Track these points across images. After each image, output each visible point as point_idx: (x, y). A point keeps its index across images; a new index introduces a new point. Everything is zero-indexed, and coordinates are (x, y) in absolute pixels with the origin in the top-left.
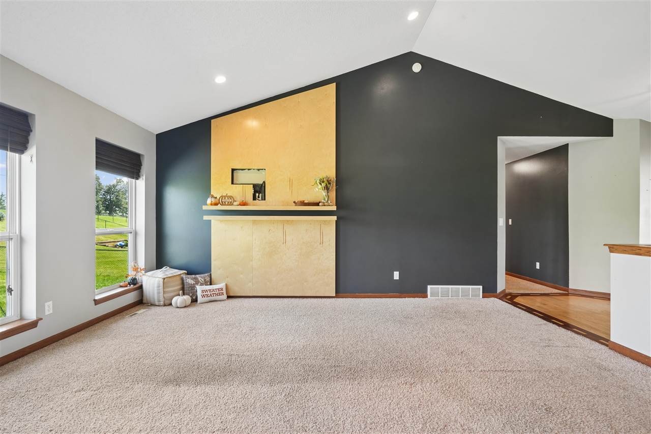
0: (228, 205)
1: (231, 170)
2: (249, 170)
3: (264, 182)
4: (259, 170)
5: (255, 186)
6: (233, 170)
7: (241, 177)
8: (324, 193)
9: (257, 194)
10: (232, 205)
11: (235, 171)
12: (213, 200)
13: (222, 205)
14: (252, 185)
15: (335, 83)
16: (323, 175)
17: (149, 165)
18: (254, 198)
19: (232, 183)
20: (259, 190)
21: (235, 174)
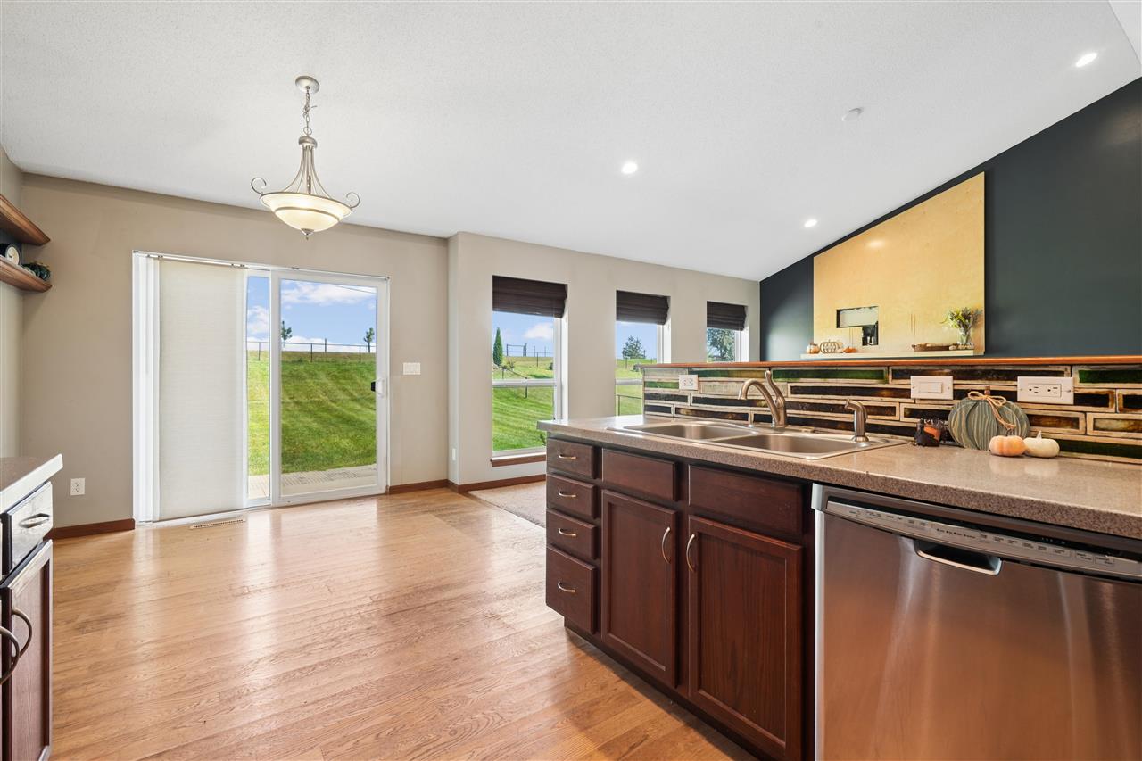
0: (831, 352)
1: (836, 312)
2: (858, 309)
3: (877, 323)
4: (870, 308)
5: (865, 328)
6: (839, 312)
7: (847, 318)
8: (960, 332)
9: (869, 338)
10: (835, 352)
11: (841, 313)
12: (812, 348)
13: (825, 353)
14: (861, 328)
15: (983, 173)
16: (959, 308)
17: (753, 316)
18: (865, 343)
19: (838, 326)
20: (870, 333)
21: (841, 316)
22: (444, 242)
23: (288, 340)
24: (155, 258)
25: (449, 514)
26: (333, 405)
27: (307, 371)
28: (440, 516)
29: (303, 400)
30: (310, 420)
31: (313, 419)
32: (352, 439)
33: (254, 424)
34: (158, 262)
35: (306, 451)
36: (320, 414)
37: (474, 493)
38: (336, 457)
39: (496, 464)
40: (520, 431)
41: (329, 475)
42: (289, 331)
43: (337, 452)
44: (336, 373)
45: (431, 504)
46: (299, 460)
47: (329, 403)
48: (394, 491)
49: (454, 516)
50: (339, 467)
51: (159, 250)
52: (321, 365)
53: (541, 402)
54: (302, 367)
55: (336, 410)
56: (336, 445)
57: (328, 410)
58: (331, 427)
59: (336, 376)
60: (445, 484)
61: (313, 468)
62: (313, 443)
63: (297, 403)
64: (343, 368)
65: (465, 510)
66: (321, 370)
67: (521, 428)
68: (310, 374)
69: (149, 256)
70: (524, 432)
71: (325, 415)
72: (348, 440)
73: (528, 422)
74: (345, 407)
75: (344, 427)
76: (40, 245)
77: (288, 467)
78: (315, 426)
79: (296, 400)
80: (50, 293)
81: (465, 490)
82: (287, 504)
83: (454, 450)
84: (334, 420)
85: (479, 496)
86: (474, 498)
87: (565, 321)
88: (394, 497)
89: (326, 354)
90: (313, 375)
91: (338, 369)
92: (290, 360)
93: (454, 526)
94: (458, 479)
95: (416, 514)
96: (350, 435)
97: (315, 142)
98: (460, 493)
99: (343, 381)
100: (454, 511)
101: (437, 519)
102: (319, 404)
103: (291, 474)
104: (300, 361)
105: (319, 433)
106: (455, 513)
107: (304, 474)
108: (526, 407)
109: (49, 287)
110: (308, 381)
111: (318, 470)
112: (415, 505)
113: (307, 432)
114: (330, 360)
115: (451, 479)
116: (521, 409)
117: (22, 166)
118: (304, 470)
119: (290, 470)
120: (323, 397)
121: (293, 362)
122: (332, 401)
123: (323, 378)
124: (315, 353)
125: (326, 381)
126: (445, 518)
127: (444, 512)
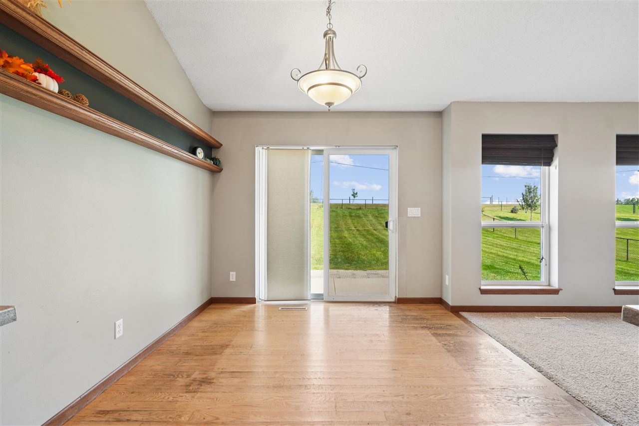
22: (439, 114)
23: (356, 198)
24: (266, 149)
25: (443, 335)
26: (375, 231)
27: (363, 214)
28: (435, 335)
29: (361, 229)
30: (363, 240)
31: (364, 239)
32: (383, 252)
33: (337, 240)
34: (267, 150)
35: (359, 257)
36: (368, 236)
37: (464, 314)
38: (373, 262)
39: (484, 292)
40: (491, 255)
41: (368, 274)
42: (356, 194)
43: (374, 260)
44: (377, 215)
45: (428, 319)
46: (354, 262)
47: (373, 231)
48: (400, 301)
49: (448, 338)
50: (374, 269)
51: (267, 144)
52: (370, 210)
53: (505, 235)
54: (361, 211)
55: (376, 235)
56: (374, 255)
57: (372, 234)
58: (373, 244)
59: (377, 216)
60: (439, 301)
61: (361, 269)
62: (363, 253)
63: (358, 230)
64: (380, 212)
65: (459, 333)
66: (370, 213)
67: (491, 253)
68: (364, 215)
69: (263, 148)
70: (494, 256)
71: (370, 237)
72: (380, 253)
73: (497, 249)
74: (380, 233)
75: (379, 244)
76: (219, 148)
77: (348, 266)
78: (365, 243)
79: (357, 228)
80: (222, 172)
81: (456, 311)
82: (332, 300)
83: (447, 277)
84: (374, 240)
85: (469, 319)
86: (465, 319)
87: (554, 169)
88: (402, 306)
89: (373, 205)
90: (366, 216)
91: (378, 212)
92: (355, 208)
93: (449, 351)
94: (451, 300)
95: (416, 328)
96: (382, 249)
97: (334, 33)
98: (452, 312)
99: (380, 219)
100: (448, 332)
101: (433, 338)
102: (368, 231)
103: (349, 271)
104: (360, 209)
105: (366, 247)
106: (449, 335)
107: (355, 272)
108: (493, 238)
109: (221, 170)
110: (364, 218)
111: (363, 270)
112: (416, 318)
113: (360, 247)
114: (374, 207)
115: (445, 299)
116: (490, 239)
117: (209, 107)
118: (356, 269)
119: (350, 268)
120: (370, 228)
121: (357, 209)
122: (374, 230)
123: (371, 217)
124: (367, 204)
125: (372, 219)
126: (440, 338)
127: (440, 332)
